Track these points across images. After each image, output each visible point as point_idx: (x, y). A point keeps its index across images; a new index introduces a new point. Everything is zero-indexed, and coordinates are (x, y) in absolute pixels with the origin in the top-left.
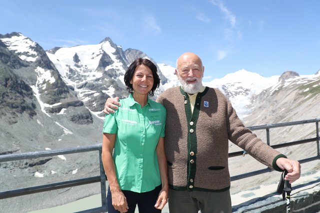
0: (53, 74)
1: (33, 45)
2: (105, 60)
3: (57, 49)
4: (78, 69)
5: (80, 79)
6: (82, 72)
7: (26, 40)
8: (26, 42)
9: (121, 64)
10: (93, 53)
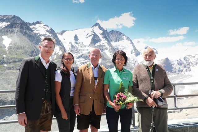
0: (61, 49)
1: (49, 29)
2: (96, 39)
3: (64, 32)
4: (77, 45)
5: (78, 52)
6: (79, 47)
7: (44, 27)
8: (45, 28)
9: (106, 41)
10: (87, 34)
